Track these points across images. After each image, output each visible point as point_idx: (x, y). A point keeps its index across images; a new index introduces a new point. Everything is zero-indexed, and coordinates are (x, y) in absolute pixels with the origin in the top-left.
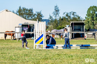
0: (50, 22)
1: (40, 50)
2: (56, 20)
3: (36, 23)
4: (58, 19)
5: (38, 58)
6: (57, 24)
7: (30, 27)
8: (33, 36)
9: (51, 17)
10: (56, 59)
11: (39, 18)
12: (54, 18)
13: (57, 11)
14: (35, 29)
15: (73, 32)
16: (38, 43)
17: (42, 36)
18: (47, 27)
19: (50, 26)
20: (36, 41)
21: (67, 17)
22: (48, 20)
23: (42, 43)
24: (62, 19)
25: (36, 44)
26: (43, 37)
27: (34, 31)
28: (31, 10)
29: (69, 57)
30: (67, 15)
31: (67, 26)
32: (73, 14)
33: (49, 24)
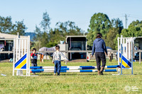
0: (36, 36)
1: (21, 78)
2: (45, 33)
3: (15, 38)
4: (48, 33)
5: (19, 89)
6: (47, 40)
7: (7, 44)
8: (12, 58)
9: (37, 29)
10: (45, 91)
11: (21, 30)
12: (42, 30)
13: (47, 20)
14: (14, 47)
15: (70, 51)
16: (19, 68)
17: (25, 57)
18: (32, 44)
19: (36, 43)
20: (16, 65)
21: (61, 30)
22: (34, 34)
23: (25, 67)
24: (54, 33)
25: (17, 69)
26: (27, 58)
27: (14, 50)
28: (9, 20)
29: (64, 87)
30: (61, 26)
31: (61, 42)
32: (70, 25)
33: (35, 39)
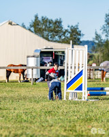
0: (95, 45)
1: (75, 103)
3: (67, 48)
5: (72, 118)
7: (57, 57)
8: (63, 75)
9: (98, 37)
11: (74, 37)
12: (104, 38)
14: (65, 61)
16: (72, 89)
17: (81, 74)
18: (90, 57)
19: (96, 55)
20: (68, 85)
22: (93, 43)
23: (80, 88)
25: (69, 90)
26: (83, 76)
27: (65, 65)
28: (58, 23)
33: (94, 50)
